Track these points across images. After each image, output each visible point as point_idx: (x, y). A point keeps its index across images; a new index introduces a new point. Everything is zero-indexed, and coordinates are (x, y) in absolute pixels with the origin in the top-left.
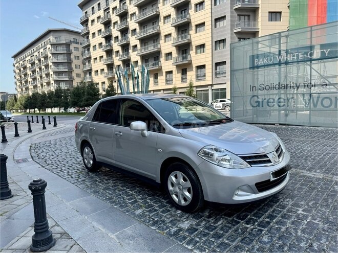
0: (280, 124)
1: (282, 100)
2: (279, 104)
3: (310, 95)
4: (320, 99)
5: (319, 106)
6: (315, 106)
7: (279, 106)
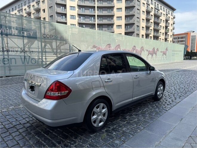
0: (6, 76)
1: (6, 60)
2: (4, 62)
3: (25, 57)
4: (30, 59)
5: (30, 63)
6: (28, 63)
7: (4, 64)
